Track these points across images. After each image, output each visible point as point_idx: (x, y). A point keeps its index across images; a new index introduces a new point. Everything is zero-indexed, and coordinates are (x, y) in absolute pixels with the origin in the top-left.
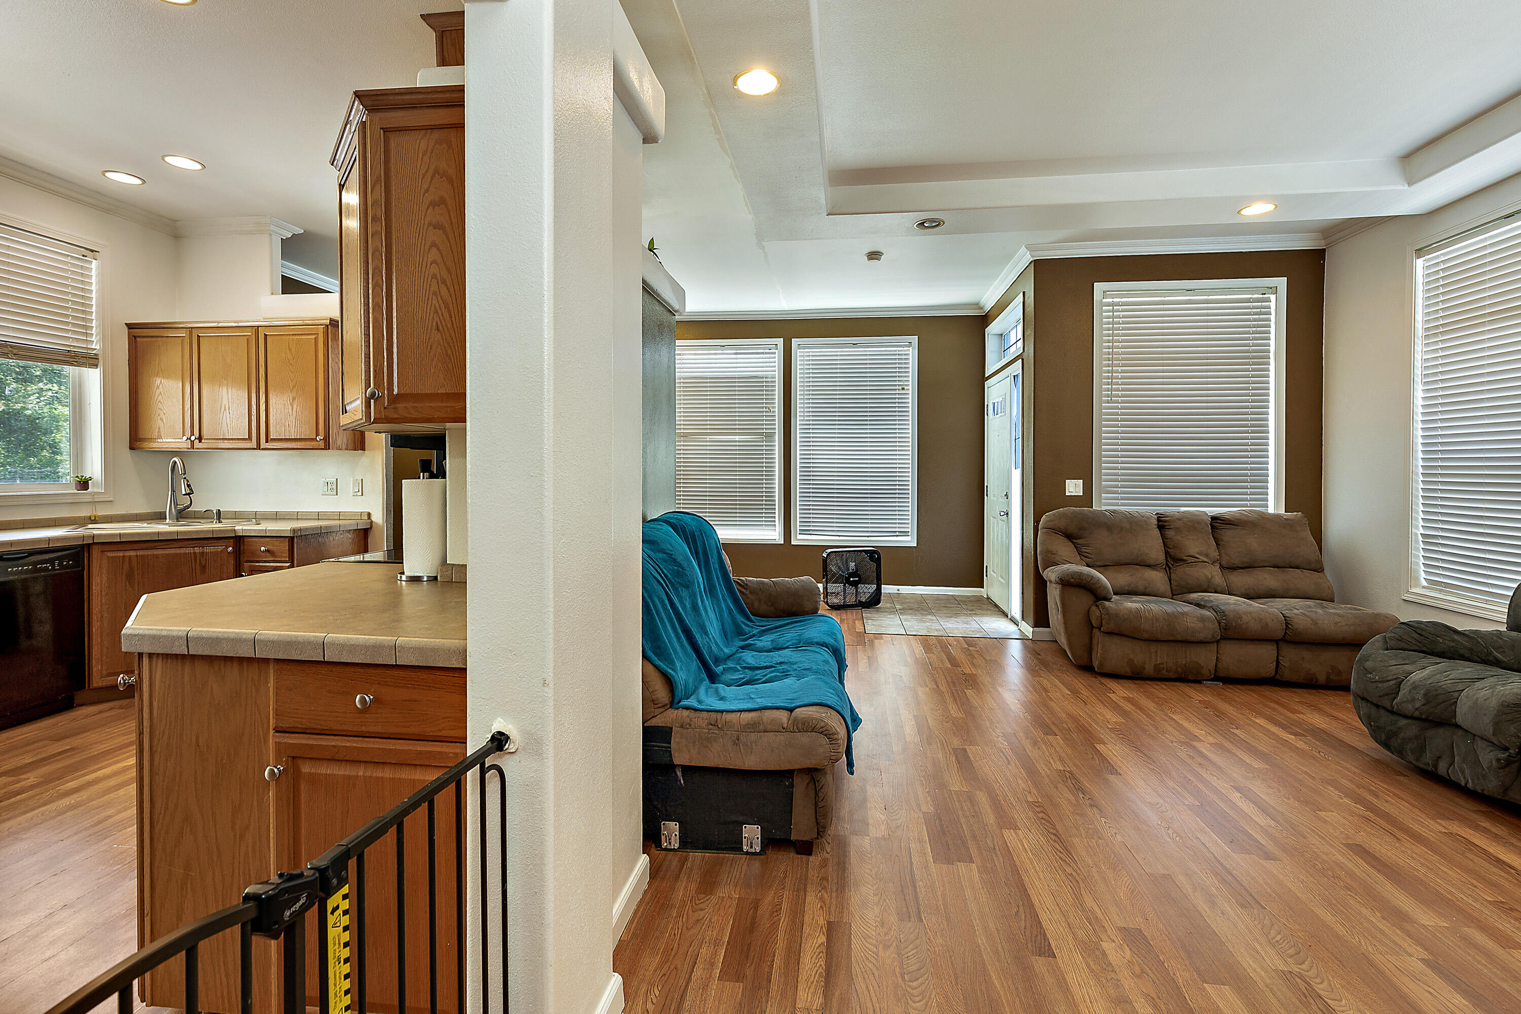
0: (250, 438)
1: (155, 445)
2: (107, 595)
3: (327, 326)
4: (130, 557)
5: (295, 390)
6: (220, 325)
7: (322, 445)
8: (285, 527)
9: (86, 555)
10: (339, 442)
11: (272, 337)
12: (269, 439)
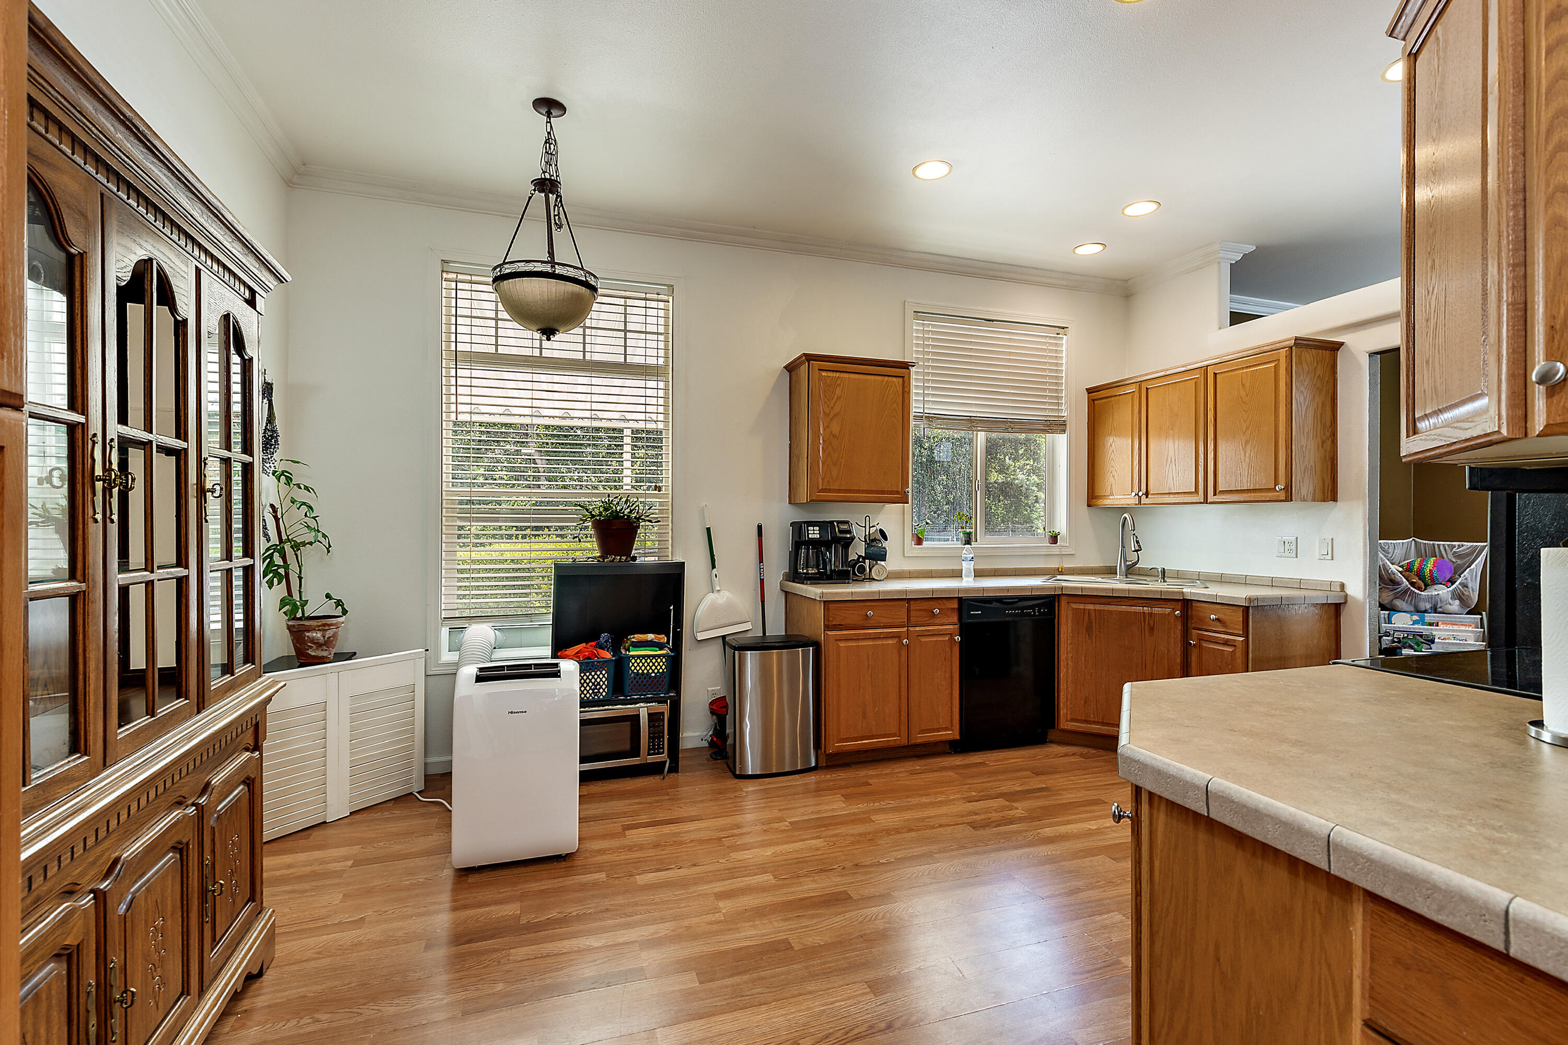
0: (1197, 491)
1: (1108, 502)
2: (1071, 644)
3: (1291, 347)
4: (1089, 610)
5: (1249, 432)
6: (1168, 373)
7: (1282, 496)
8: (1239, 594)
9: (1057, 604)
10: (1304, 492)
11: (1222, 375)
12: (1217, 492)
